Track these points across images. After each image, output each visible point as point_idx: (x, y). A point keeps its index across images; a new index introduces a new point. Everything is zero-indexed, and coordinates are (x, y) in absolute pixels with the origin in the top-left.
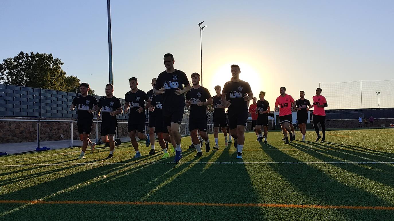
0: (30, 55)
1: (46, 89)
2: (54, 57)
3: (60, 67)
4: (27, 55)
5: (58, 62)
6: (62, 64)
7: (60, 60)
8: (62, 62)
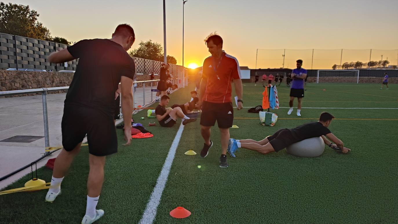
0: (9, 5)
1: (27, 38)
2: (31, 9)
3: (36, 19)
4: (7, 6)
5: (34, 14)
6: (38, 15)
7: (36, 12)
8: (38, 14)
